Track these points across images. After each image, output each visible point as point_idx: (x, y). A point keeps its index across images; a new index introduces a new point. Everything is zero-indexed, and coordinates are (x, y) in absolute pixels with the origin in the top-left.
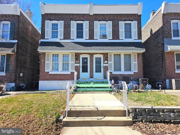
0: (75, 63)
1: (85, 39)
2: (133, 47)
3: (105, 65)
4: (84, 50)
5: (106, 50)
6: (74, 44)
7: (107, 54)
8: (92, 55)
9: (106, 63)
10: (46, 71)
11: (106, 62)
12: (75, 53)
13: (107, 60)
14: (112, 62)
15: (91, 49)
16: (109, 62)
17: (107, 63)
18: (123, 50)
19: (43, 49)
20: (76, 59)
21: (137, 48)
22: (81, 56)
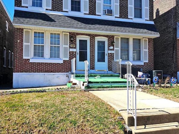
0: (70, 47)
1: (84, 13)
2: (146, 30)
3: (110, 52)
4: (85, 28)
5: (114, 31)
6: (69, 18)
7: (113, 37)
8: (93, 37)
9: (111, 50)
10: (24, 58)
11: (112, 48)
12: (70, 33)
13: (113, 46)
14: (119, 49)
15: (95, 29)
16: (115, 49)
17: (113, 50)
18: (135, 32)
19: (22, 23)
20: (71, 41)
21: (150, 32)
22: (79, 38)
